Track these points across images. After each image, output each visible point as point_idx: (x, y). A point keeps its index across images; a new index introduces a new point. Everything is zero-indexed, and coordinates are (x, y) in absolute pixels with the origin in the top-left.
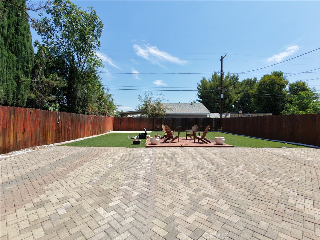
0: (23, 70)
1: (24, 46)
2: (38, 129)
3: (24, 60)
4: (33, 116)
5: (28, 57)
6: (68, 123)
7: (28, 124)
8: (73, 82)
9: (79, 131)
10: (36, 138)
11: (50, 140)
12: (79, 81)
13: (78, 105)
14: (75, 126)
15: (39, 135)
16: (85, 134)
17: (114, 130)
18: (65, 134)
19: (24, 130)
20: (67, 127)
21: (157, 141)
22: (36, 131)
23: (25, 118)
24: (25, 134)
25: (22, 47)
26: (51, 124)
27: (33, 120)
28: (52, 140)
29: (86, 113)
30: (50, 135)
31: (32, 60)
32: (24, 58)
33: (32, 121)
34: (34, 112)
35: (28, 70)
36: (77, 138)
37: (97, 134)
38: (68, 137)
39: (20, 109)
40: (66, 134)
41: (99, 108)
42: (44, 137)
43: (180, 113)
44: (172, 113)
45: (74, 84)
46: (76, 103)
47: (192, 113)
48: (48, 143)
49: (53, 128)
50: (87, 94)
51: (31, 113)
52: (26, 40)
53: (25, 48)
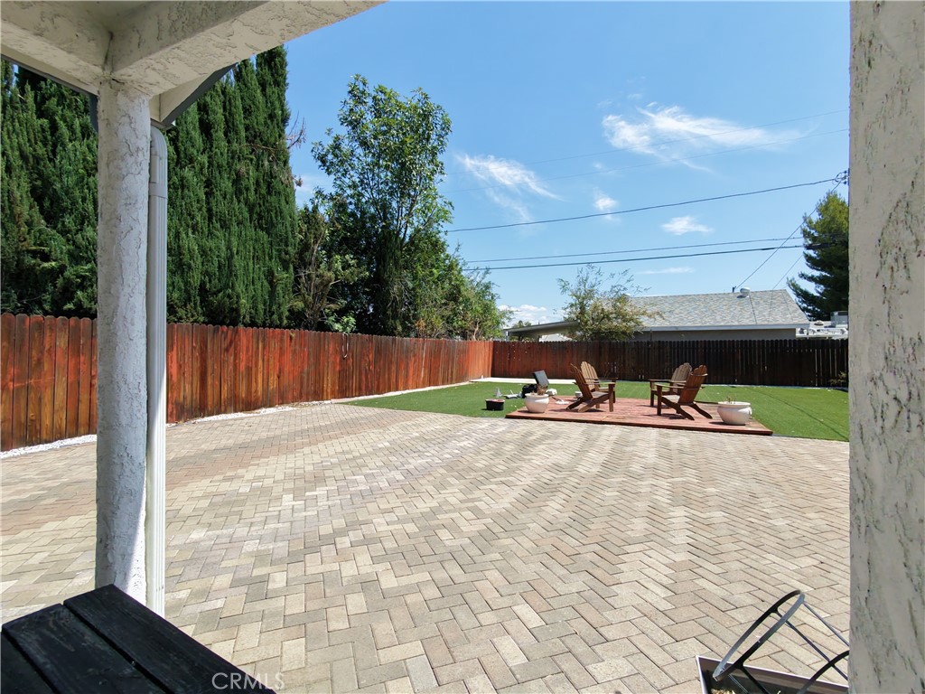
0: (280, 258)
1: (281, 213)
2: (306, 369)
3: (281, 241)
4: (295, 344)
5: (286, 233)
6: (368, 356)
7: (288, 357)
8: (384, 266)
9: (394, 375)
10: (302, 387)
11: (329, 391)
12: (396, 263)
13: (395, 317)
14: (384, 365)
15: (308, 380)
16: (410, 382)
17: (493, 376)
18: (360, 380)
19: (280, 371)
20: (364, 365)
21: (539, 404)
22: (301, 372)
23: (281, 348)
24: (281, 378)
25: (276, 217)
26: (331, 359)
27: (295, 350)
28: (333, 392)
29: (413, 335)
30: (329, 382)
31: (294, 237)
32: (281, 236)
33: (294, 352)
34: (296, 336)
35: (288, 256)
36: (389, 391)
37: (440, 382)
38: (367, 387)
39: (273, 332)
40: (364, 379)
41: (449, 320)
42: (317, 386)
43: (689, 324)
44: (663, 325)
45: (385, 271)
46: (389, 312)
47: (736, 323)
48: (325, 397)
49: (335, 367)
50: (414, 289)
51: (291, 338)
52: (283, 202)
53: (283, 218)
